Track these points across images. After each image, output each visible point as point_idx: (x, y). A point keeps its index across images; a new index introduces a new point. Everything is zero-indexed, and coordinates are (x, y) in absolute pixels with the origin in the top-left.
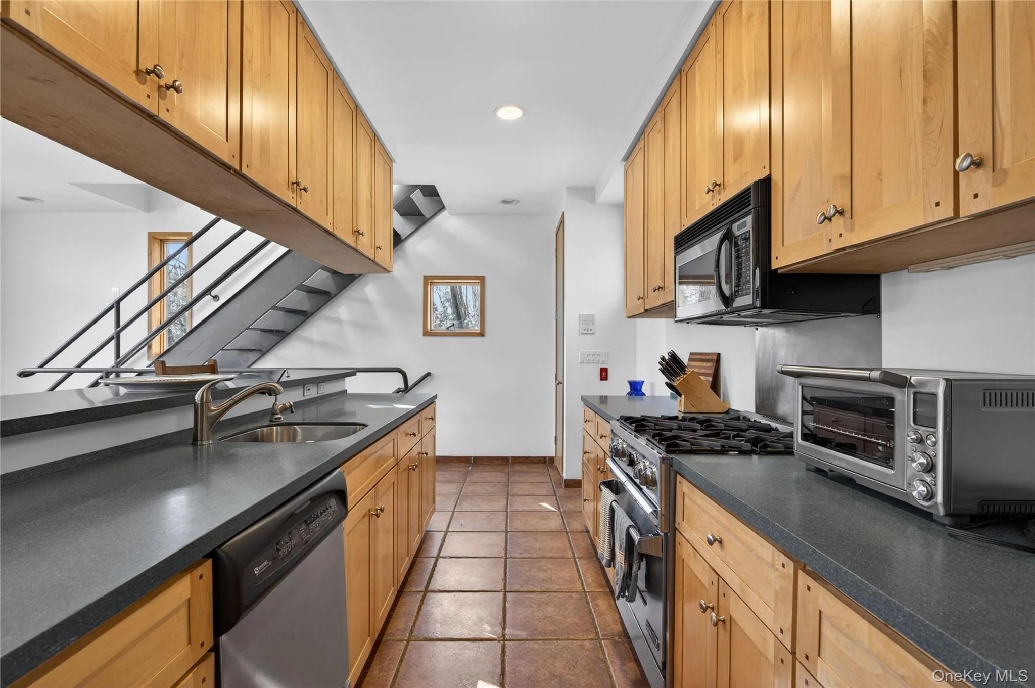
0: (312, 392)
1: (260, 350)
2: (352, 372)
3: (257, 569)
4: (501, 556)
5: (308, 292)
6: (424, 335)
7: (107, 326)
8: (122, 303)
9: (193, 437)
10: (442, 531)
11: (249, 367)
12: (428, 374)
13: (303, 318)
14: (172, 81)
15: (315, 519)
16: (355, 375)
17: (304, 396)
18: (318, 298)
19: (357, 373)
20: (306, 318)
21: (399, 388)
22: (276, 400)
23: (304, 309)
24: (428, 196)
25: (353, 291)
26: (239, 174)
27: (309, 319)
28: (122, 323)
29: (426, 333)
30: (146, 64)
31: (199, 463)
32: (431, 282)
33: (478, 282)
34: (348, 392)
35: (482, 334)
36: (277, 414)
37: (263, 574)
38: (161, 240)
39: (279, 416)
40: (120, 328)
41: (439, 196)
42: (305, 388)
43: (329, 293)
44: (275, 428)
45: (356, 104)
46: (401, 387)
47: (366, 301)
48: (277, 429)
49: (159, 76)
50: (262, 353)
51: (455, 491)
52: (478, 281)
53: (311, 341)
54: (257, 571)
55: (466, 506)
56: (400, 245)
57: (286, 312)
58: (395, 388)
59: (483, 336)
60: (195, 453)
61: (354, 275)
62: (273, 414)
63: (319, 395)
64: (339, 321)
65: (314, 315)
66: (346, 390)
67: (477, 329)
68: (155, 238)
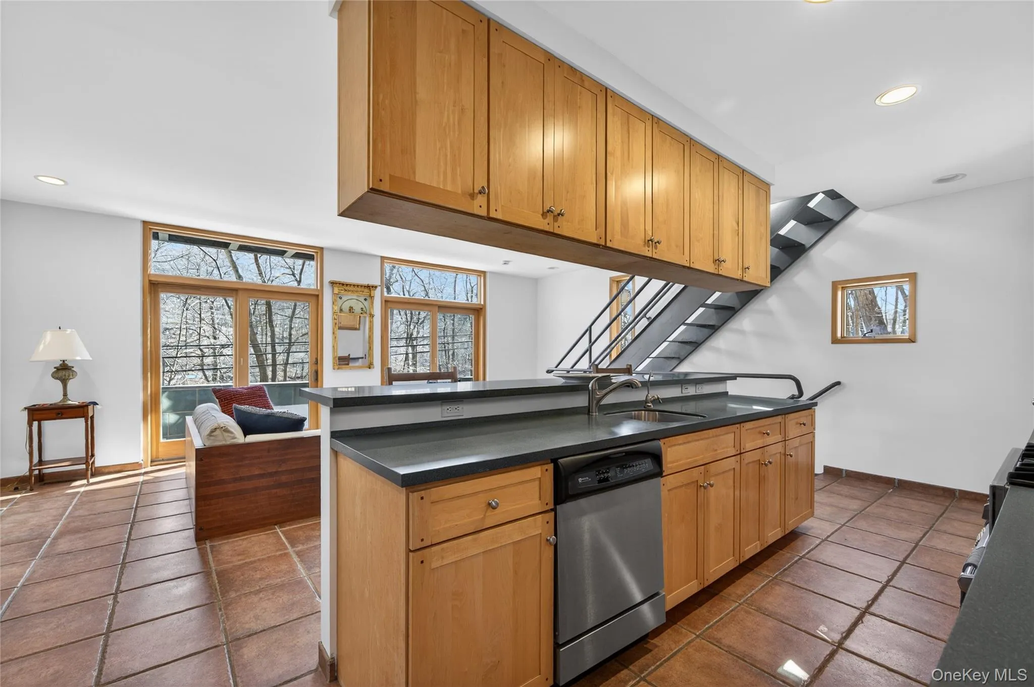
0: (691, 391)
1: (679, 358)
2: (734, 377)
3: (581, 479)
4: (880, 581)
5: (715, 309)
6: (832, 343)
7: (584, 344)
8: (593, 327)
9: (587, 411)
10: (819, 538)
11: (671, 371)
12: (838, 383)
13: (711, 331)
14: (559, 210)
15: (630, 467)
16: (736, 379)
17: (682, 392)
18: (726, 313)
19: (738, 378)
20: (714, 331)
21: (793, 395)
22: (648, 393)
23: (711, 323)
24: (834, 199)
25: (756, 305)
26: (606, 247)
27: (717, 332)
28: (593, 341)
29: (835, 341)
30: (547, 208)
31: (591, 425)
32: (842, 288)
33: (907, 281)
34: (729, 394)
35: (912, 340)
36: (648, 403)
37: (583, 483)
38: (617, 281)
39: (649, 405)
40: (591, 344)
41: (843, 197)
42: (683, 387)
43: (734, 308)
44: (643, 412)
45: (717, 154)
46: (795, 394)
47: (770, 313)
48: (645, 413)
49: (552, 212)
50: (681, 360)
51: (855, 507)
52: (907, 279)
53: (718, 350)
54: (580, 480)
55: (862, 524)
56: (806, 253)
57: (697, 326)
58: (790, 395)
59: (913, 342)
60: (589, 418)
61: (757, 290)
62: (646, 403)
63: (696, 394)
64: (742, 332)
65: (720, 328)
66: (728, 392)
67: (906, 336)
68: (613, 281)
